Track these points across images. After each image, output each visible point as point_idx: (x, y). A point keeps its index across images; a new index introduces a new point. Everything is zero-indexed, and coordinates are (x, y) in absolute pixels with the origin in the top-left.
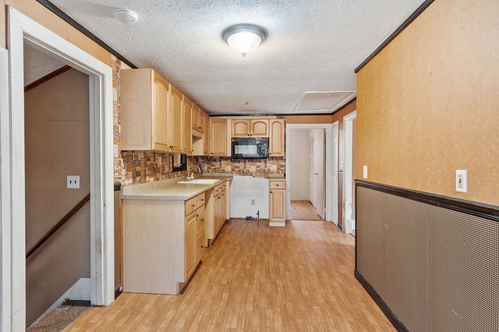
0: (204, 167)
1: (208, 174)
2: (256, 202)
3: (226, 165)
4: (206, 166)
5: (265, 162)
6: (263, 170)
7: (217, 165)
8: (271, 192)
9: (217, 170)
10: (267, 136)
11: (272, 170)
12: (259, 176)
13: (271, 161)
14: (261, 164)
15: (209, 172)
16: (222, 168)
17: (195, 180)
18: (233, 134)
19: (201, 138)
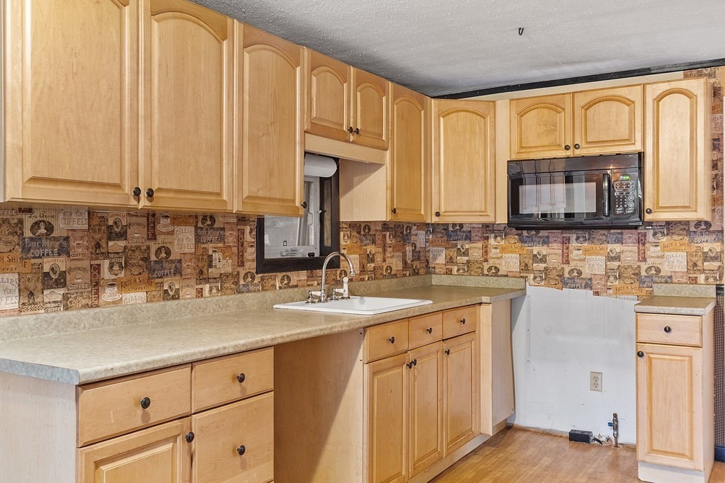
0: (435, 258)
1: (447, 280)
2: (606, 382)
3: (503, 250)
4: (443, 254)
5: (641, 241)
6: (630, 271)
7: (475, 249)
8: (640, 355)
9: (474, 267)
10: (638, 147)
11: (665, 271)
12: (618, 291)
13: (664, 239)
14: (627, 250)
15: (449, 272)
16: (491, 262)
17: (356, 300)
18: (515, 148)
19: (379, 166)
